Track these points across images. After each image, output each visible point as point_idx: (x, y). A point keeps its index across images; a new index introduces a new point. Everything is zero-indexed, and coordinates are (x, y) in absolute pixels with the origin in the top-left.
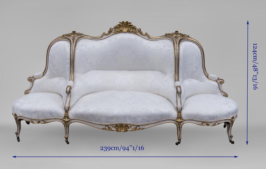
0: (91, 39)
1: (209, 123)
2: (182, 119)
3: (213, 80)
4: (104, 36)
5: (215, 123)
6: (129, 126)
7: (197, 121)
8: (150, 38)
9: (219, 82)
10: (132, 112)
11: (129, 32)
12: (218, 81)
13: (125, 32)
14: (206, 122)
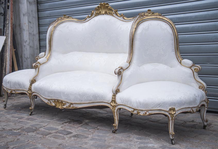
0: (77, 22)
1: (139, 111)
2: (116, 104)
3: (187, 66)
4: (88, 18)
5: (146, 112)
6: (64, 103)
7: (130, 107)
8: (125, 19)
9: (193, 70)
10: (66, 89)
11: (106, 13)
12: (192, 68)
13: (103, 14)
14: (137, 110)
